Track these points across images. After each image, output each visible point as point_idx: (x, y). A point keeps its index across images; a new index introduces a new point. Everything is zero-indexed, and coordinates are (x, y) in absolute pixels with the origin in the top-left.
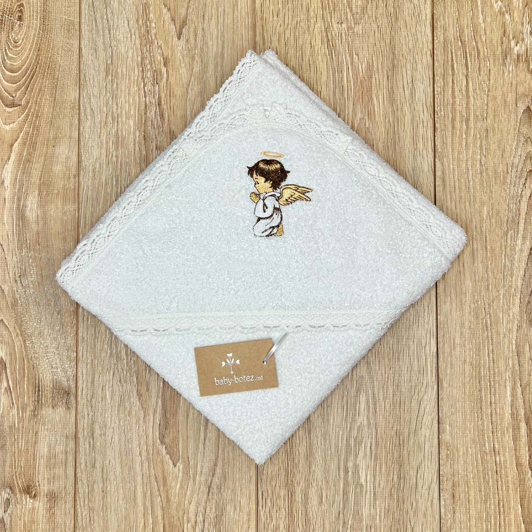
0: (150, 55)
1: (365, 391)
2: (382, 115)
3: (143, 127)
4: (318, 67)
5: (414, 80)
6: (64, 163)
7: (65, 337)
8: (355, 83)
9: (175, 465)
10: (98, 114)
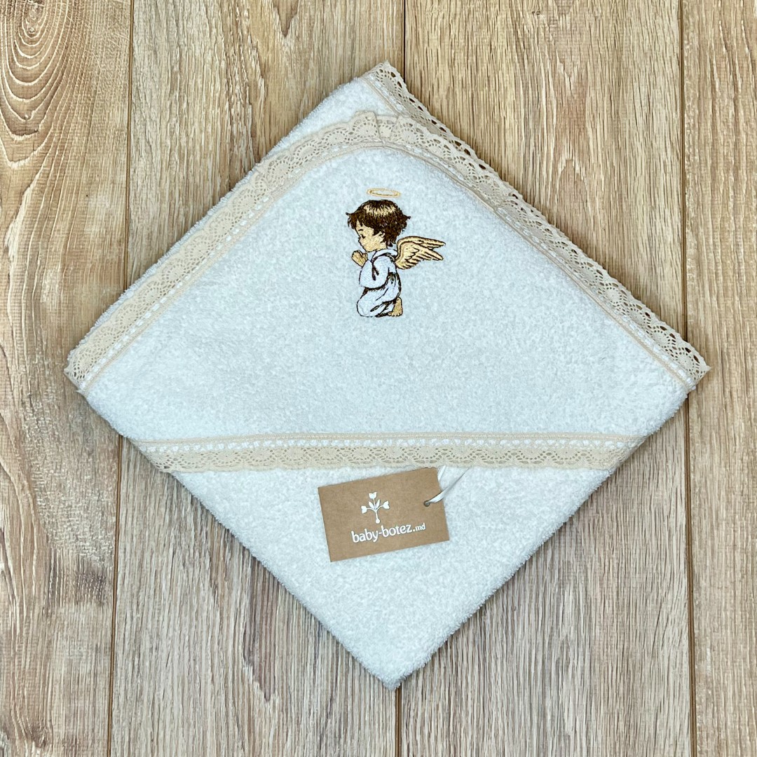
0: (240, 60)
1: (572, 586)
2: (600, 155)
3: (227, 170)
4: (501, 81)
5: (651, 101)
6: (104, 223)
8: (559, 106)
9: (267, 699)
10: (157, 149)
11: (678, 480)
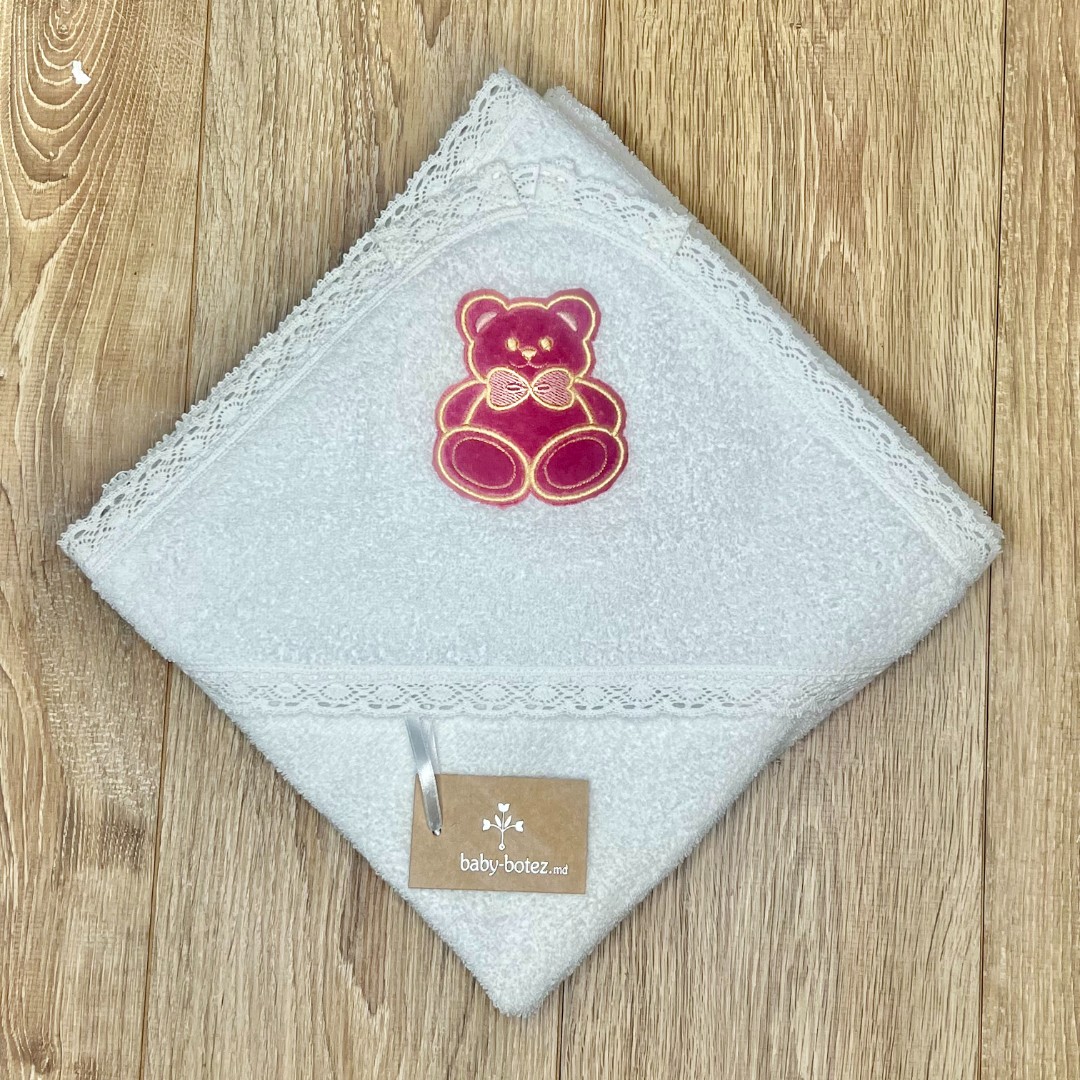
0: (364, 79)
1: (815, 863)
2: (880, 238)
3: (340, 239)
4: (741, 124)
5: (957, 161)
6: (158, 314)
7: (138, 706)
8: (824, 163)
9: (372, 1011)
10: (239, 206)
11: (975, 715)
